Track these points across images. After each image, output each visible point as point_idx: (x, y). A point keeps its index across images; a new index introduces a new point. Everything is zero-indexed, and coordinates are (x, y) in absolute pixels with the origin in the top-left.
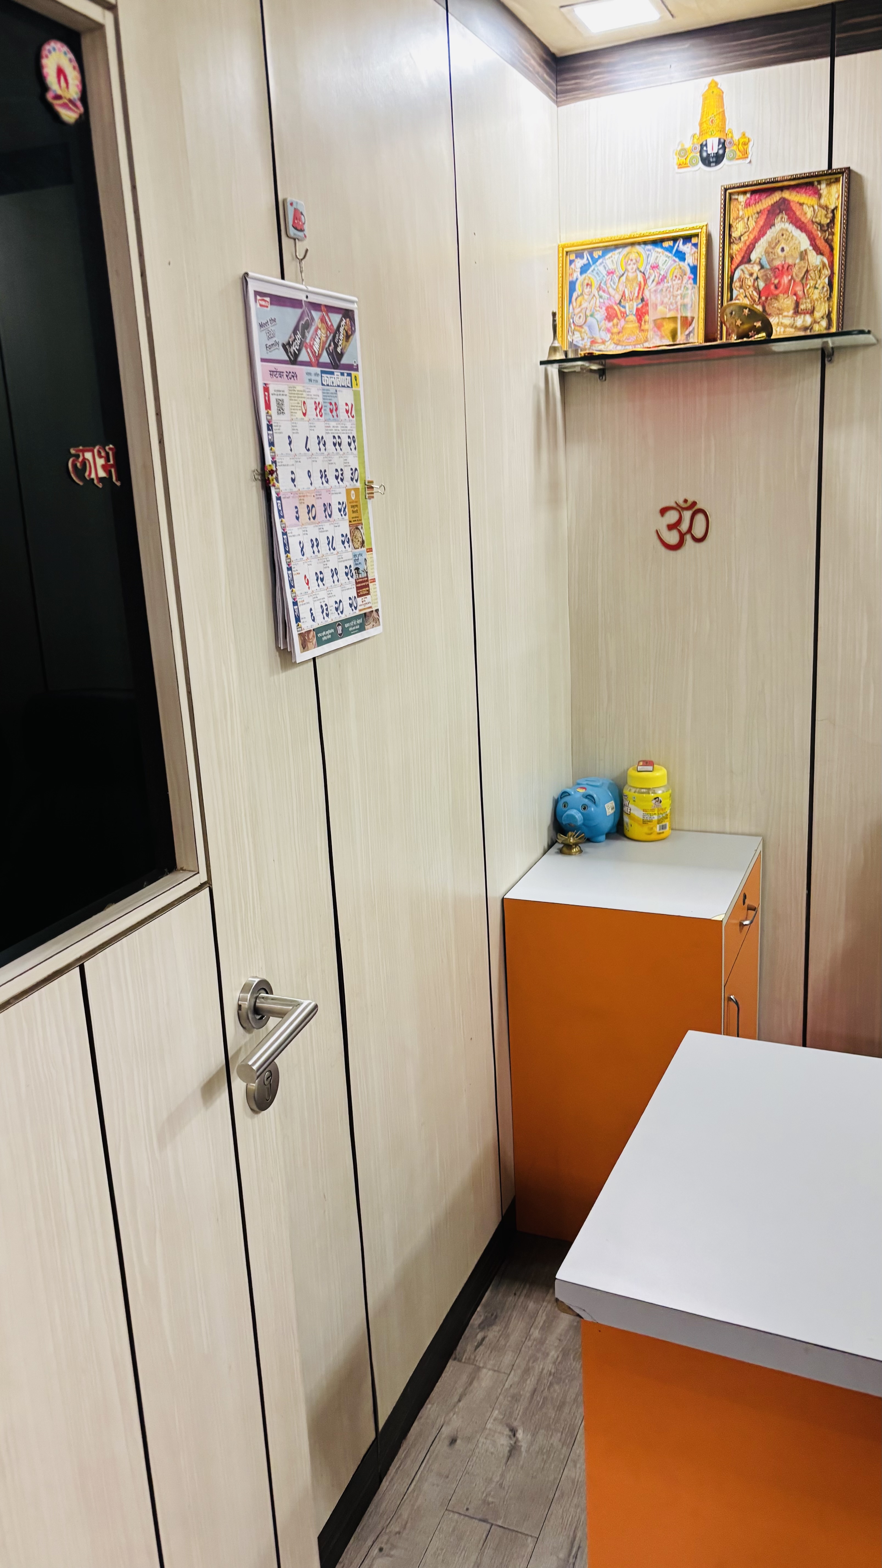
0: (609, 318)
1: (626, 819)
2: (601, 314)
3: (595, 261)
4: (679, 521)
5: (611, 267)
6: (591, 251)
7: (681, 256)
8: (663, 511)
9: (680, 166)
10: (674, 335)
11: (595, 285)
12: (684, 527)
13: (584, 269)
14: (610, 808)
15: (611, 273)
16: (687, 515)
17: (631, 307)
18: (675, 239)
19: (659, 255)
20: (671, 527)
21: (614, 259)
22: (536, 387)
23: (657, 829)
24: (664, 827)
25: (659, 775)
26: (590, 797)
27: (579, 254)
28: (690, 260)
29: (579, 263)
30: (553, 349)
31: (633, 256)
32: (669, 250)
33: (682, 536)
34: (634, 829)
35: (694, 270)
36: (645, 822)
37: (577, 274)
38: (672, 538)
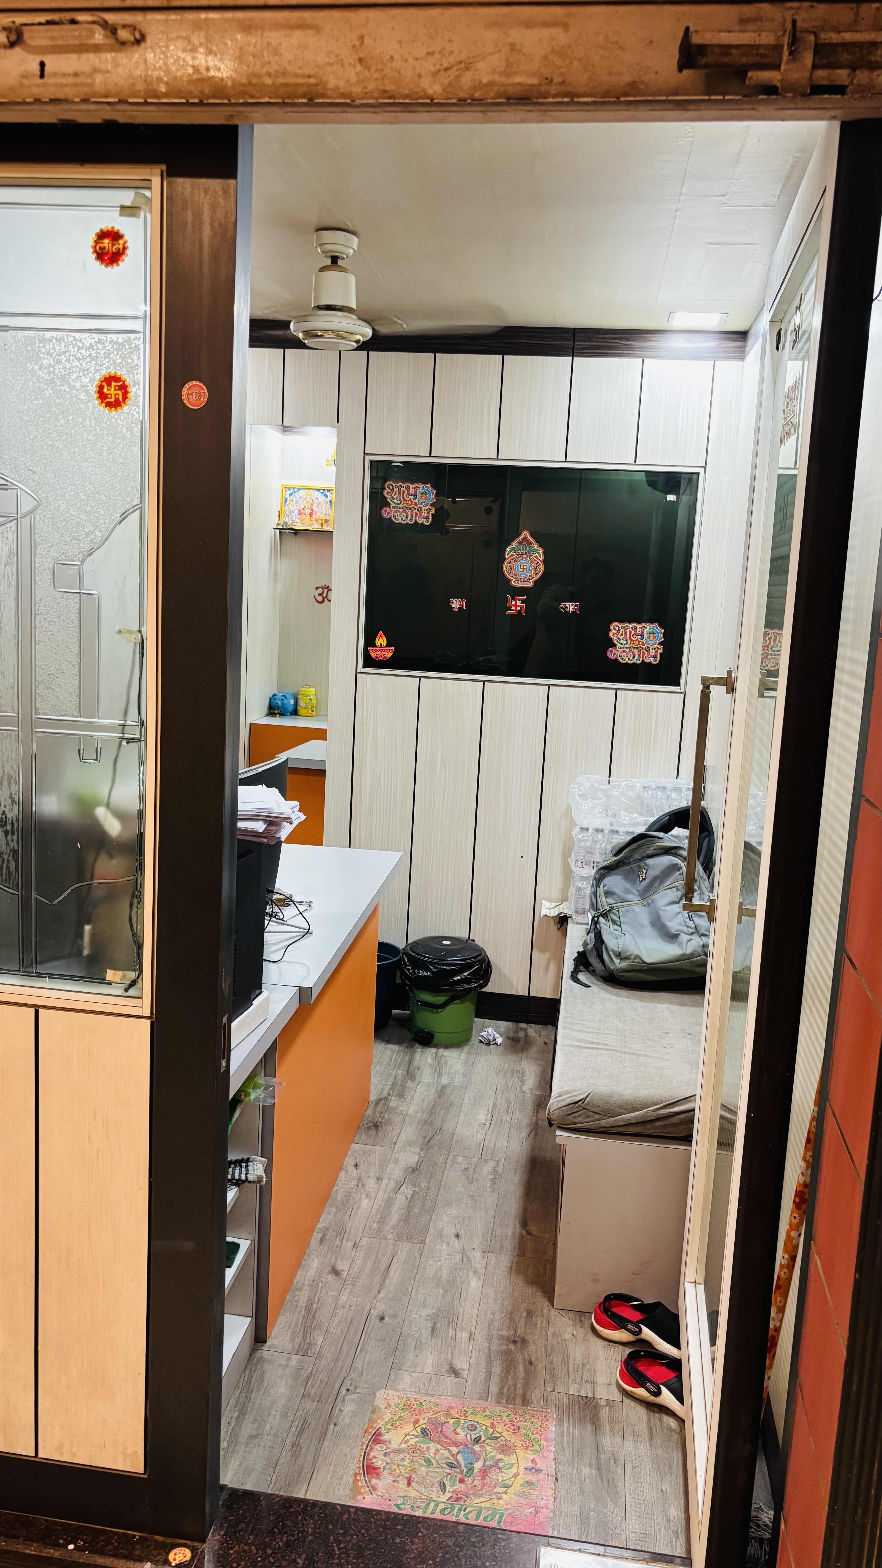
0: (300, 514)
1: (298, 707)
2: (296, 512)
3: (295, 492)
4: (323, 593)
5: (301, 495)
6: (294, 489)
7: (326, 496)
8: (317, 588)
9: (327, 465)
10: (322, 525)
11: (295, 501)
12: (325, 595)
13: (291, 495)
14: (292, 702)
15: (300, 498)
16: (326, 591)
17: (308, 511)
18: (324, 490)
19: (318, 494)
20: (319, 595)
21: (302, 493)
22: (271, 537)
23: (310, 711)
24: (313, 711)
25: (312, 691)
26: (284, 696)
27: (289, 489)
28: (329, 498)
29: (289, 492)
30: (278, 524)
31: (309, 493)
32: (322, 493)
33: (324, 599)
34: (302, 711)
35: (331, 502)
36: (305, 708)
37: (288, 496)
38: (320, 599)
